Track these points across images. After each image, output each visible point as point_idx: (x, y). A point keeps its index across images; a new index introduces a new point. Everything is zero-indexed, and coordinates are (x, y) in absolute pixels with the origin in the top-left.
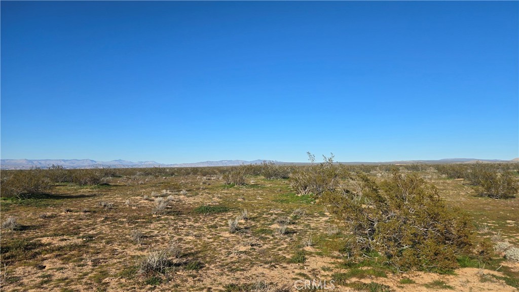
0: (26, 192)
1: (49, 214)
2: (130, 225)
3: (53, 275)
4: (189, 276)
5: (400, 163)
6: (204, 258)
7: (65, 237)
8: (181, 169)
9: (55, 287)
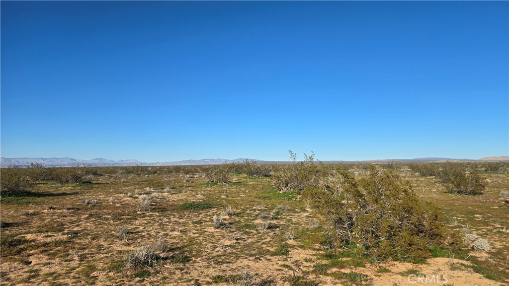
0: (6, 189)
1: (31, 211)
2: (115, 222)
3: (40, 270)
4: (177, 269)
5: (376, 161)
6: (190, 252)
7: (49, 234)
8: (164, 167)
9: (43, 281)
